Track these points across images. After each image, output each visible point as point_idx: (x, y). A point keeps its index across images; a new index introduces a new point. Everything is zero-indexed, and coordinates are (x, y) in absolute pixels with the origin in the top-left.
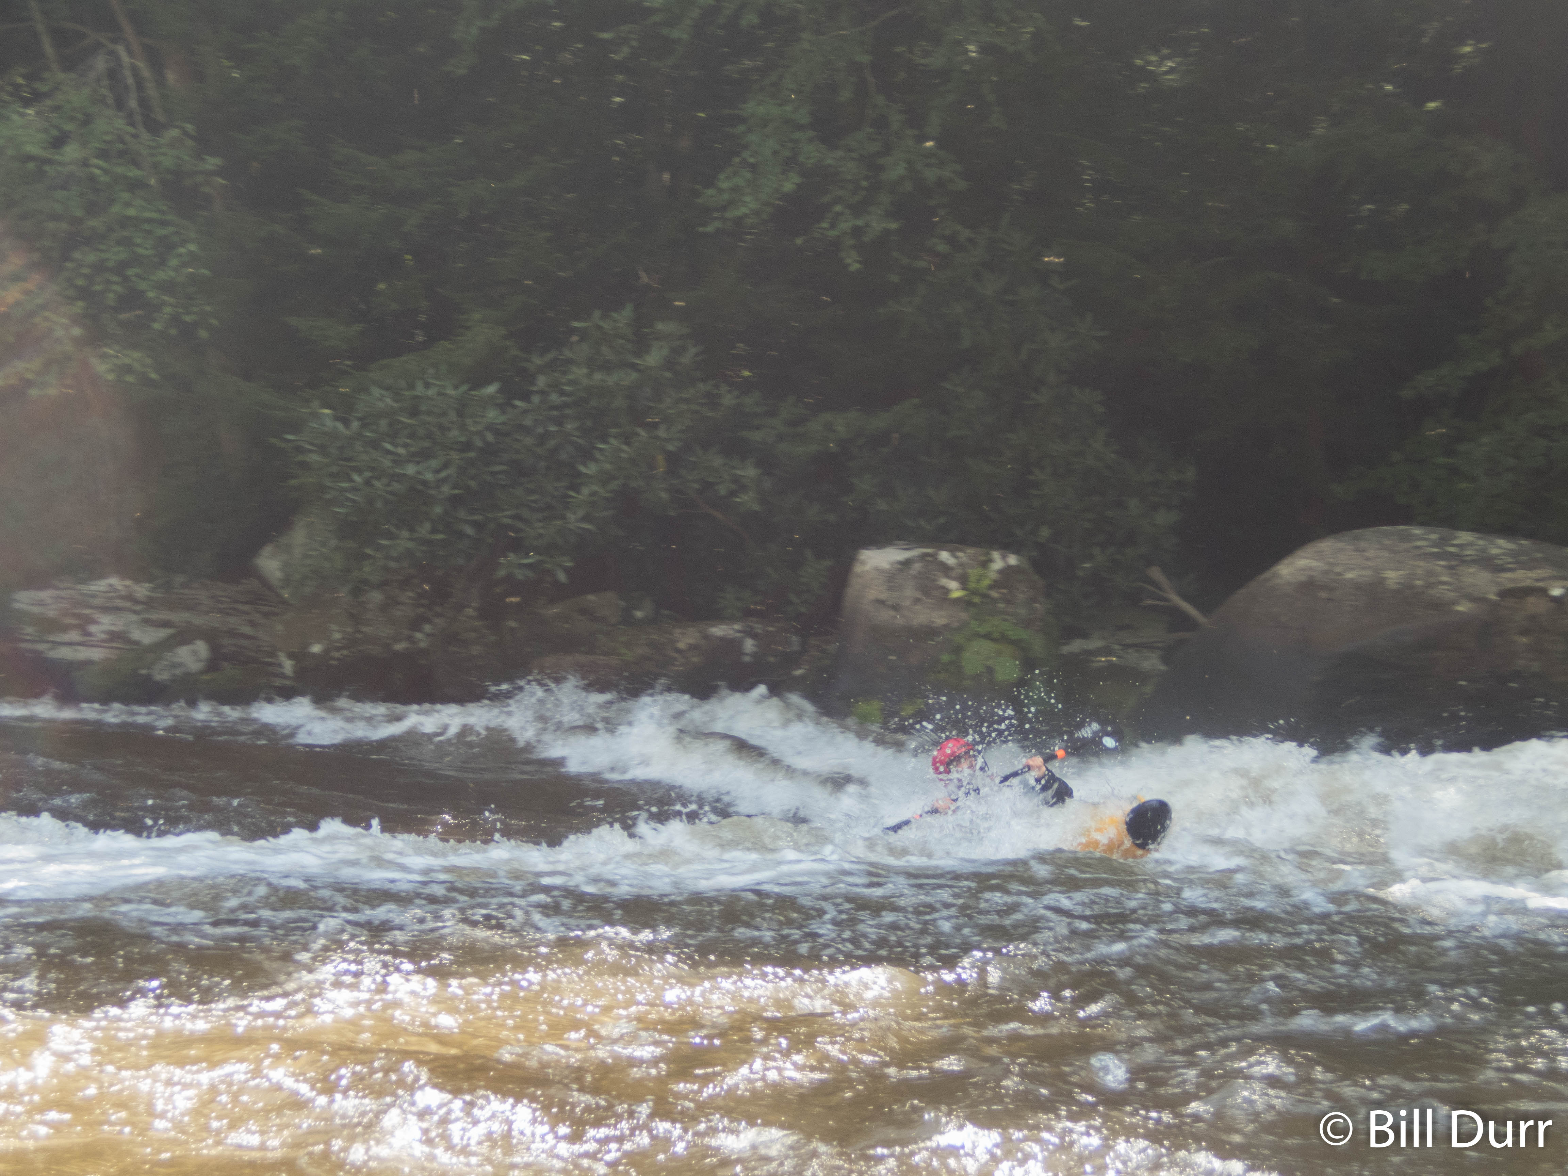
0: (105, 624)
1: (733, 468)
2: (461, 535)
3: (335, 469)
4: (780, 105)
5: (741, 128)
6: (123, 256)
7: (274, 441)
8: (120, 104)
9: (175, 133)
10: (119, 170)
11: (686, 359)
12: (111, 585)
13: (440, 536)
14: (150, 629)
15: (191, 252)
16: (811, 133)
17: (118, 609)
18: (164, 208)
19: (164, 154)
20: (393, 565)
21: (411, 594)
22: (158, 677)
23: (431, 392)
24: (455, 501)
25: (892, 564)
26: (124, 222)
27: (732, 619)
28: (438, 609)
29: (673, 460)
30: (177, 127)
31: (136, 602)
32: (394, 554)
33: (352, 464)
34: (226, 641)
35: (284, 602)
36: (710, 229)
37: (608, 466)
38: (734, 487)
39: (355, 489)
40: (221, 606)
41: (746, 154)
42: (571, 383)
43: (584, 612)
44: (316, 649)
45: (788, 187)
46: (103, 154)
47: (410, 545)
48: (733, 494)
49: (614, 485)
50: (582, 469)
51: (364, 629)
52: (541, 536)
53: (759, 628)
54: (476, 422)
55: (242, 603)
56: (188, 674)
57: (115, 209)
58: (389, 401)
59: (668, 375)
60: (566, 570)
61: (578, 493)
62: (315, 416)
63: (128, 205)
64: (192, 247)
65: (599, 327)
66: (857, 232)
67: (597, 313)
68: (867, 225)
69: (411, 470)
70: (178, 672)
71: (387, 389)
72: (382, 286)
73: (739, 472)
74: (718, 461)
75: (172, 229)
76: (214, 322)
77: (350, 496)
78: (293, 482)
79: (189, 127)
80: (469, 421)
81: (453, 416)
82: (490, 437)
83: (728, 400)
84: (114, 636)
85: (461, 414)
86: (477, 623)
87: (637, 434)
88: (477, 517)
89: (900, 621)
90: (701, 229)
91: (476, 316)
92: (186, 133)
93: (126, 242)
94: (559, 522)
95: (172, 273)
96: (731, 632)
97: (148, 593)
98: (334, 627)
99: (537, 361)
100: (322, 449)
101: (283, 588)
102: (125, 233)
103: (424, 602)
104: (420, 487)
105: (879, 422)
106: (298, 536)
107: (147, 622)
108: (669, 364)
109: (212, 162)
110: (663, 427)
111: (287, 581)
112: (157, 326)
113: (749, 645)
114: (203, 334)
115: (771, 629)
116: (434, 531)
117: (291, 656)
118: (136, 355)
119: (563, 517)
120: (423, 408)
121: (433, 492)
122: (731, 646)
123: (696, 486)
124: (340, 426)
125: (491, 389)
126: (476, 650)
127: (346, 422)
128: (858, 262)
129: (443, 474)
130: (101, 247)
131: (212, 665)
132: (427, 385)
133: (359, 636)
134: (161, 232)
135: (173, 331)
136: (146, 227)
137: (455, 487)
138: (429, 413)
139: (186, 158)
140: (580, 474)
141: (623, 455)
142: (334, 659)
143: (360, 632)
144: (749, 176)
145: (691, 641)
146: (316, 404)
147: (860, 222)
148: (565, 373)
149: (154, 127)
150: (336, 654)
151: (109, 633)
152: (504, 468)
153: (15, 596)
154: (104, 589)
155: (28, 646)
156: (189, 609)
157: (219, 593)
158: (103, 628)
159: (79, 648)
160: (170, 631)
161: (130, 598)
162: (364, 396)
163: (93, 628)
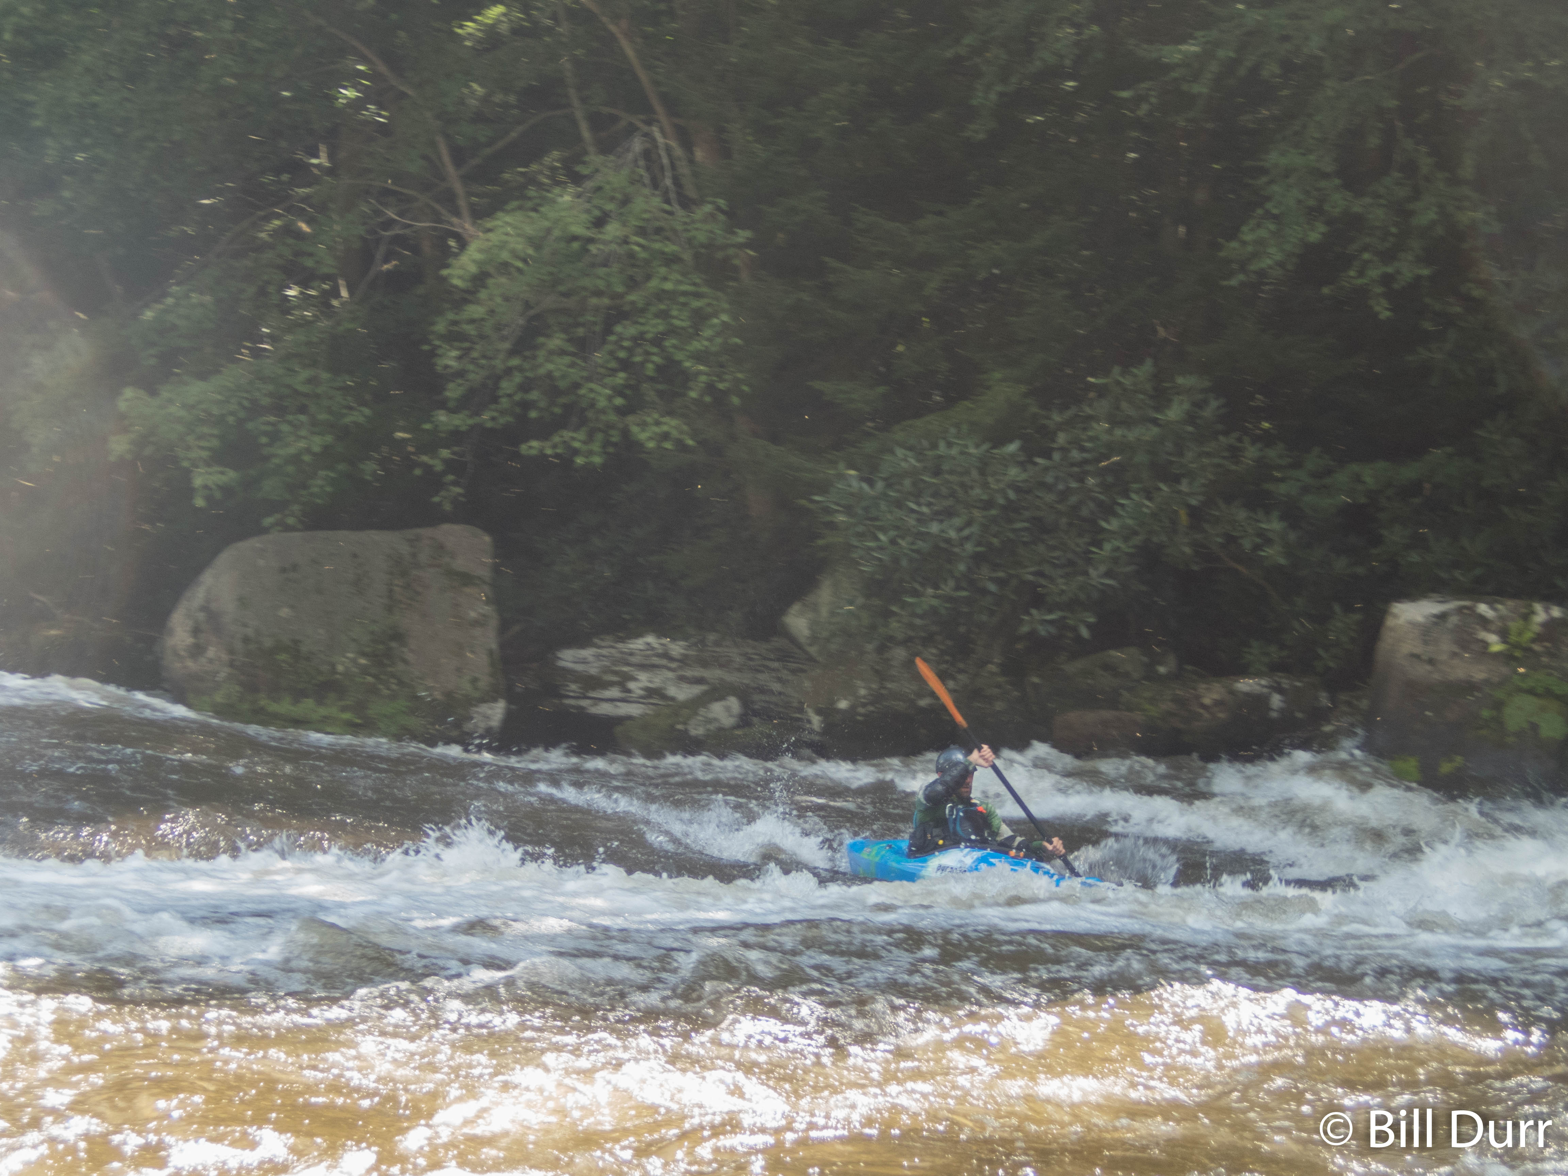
0: (643, 680)
1: (1259, 521)
2: (984, 592)
3: (860, 529)
4: (1304, 155)
5: (1264, 179)
6: (661, 328)
7: (803, 502)
8: (655, 184)
9: (708, 208)
10: (657, 246)
11: (1208, 413)
12: (648, 644)
13: (964, 594)
14: (685, 686)
15: (724, 322)
16: (1337, 181)
17: (654, 667)
18: (698, 281)
19: (697, 229)
20: (918, 622)
21: (934, 651)
22: (693, 732)
23: (954, 451)
24: (978, 559)
25: (1426, 617)
26: (660, 295)
27: (1258, 674)
28: (961, 666)
29: (1195, 514)
30: (710, 203)
31: (671, 659)
32: (919, 611)
33: (877, 523)
34: (756, 697)
35: (811, 659)
36: (1234, 282)
37: (1130, 522)
38: (1258, 540)
39: (881, 548)
40: (751, 663)
41: (1269, 206)
42: (1091, 439)
43: (1108, 667)
44: (843, 705)
45: (1314, 237)
46: (642, 231)
47: (935, 602)
48: (1257, 547)
49: (1137, 540)
50: (1104, 524)
51: (889, 685)
52: (1063, 591)
53: (1285, 683)
54: (998, 481)
55: (771, 660)
56: (721, 729)
57: (654, 283)
58: (913, 461)
59: (1190, 429)
60: (1089, 626)
61: (1101, 549)
62: (841, 477)
63: (665, 279)
64: (725, 318)
65: (1119, 383)
66: (1387, 280)
67: (1117, 370)
68: (1398, 272)
69: (934, 528)
70: (712, 727)
71: (911, 449)
72: (900, 348)
73: (1263, 526)
74: (1242, 515)
75: (706, 301)
76: (745, 388)
77: (875, 554)
78: (820, 542)
79: (722, 202)
80: (990, 479)
81: (975, 474)
82: (1012, 495)
83: (1252, 452)
84: (651, 692)
85: (982, 472)
86: (1001, 679)
87: (1160, 489)
88: (1001, 574)
89: (1436, 676)
90: (1225, 283)
91: (997, 375)
92: (719, 209)
93: (664, 315)
94: (1080, 578)
95: (706, 343)
96: (1258, 688)
97: (682, 651)
98: (859, 683)
99: (1057, 418)
100: (848, 510)
101: (810, 645)
102: (663, 307)
103: (947, 658)
104: (943, 545)
105: (1409, 472)
106: (825, 595)
107: (682, 679)
108: (1191, 418)
109: (743, 235)
110: (1185, 482)
111: (814, 639)
112: (693, 394)
113: (1276, 701)
114: (736, 400)
115: (1298, 684)
116: (958, 588)
117: (819, 712)
118: (674, 422)
119: (1086, 573)
120: (945, 467)
121: (956, 550)
122: (1259, 702)
123: (1219, 540)
124: (865, 486)
125: (1013, 447)
126: (999, 706)
127: (871, 482)
128: (1387, 309)
129: (966, 532)
130: (641, 320)
131: (744, 721)
132: (950, 445)
133: (883, 692)
134: (696, 304)
135: (708, 399)
136: (682, 299)
137: (979, 544)
138: (951, 472)
139: (718, 232)
140: (1103, 530)
141: (1145, 510)
142: (860, 715)
143: (885, 688)
144: (1272, 227)
145: (1215, 696)
146: (841, 466)
147: (1390, 270)
148: (1085, 429)
149: (686, 203)
150: (861, 710)
151: (647, 689)
152: (1026, 525)
153: (560, 655)
154: (641, 647)
155: (572, 702)
156: (721, 666)
157: (750, 651)
158: (641, 685)
159: (619, 704)
160: (704, 688)
161: (666, 655)
162: (888, 457)
163: (632, 685)
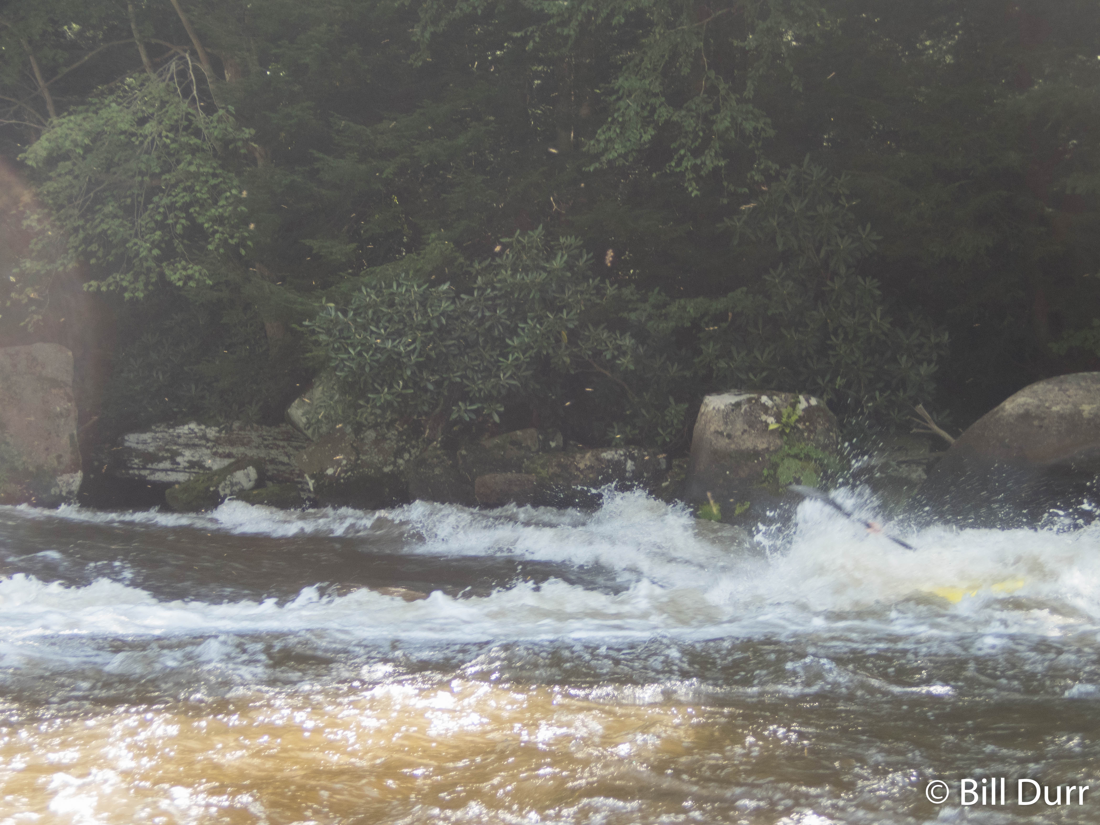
0: (188, 455)
1: (616, 339)
2: (426, 390)
3: (336, 345)
4: (640, 80)
5: (614, 97)
6: (187, 199)
7: (296, 326)
8: (186, 94)
9: (222, 112)
10: (184, 139)
11: (581, 263)
12: (191, 429)
13: (410, 391)
14: (218, 459)
15: (234, 195)
16: (663, 99)
17: (195, 446)
18: (216, 165)
19: (215, 127)
20: (379, 412)
21: (395, 432)
22: (222, 493)
23: (404, 289)
24: (420, 366)
25: (726, 405)
26: (190, 175)
27: (617, 447)
28: (413, 443)
29: (573, 334)
30: (223, 108)
31: (208, 440)
32: (379, 404)
33: (349, 341)
34: (270, 467)
35: (308, 439)
36: (591, 169)
37: (527, 340)
38: (616, 353)
39: (351, 359)
40: (266, 442)
41: (616, 115)
42: (499, 281)
43: (513, 443)
44: (330, 471)
45: (647, 138)
46: (172, 129)
47: (389, 397)
48: (614, 357)
49: (531, 353)
50: (509, 342)
51: (363, 457)
52: (481, 389)
53: (636, 453)
54: (434, 311)
55: (280, 440)
56: (241, 490)
57: (182, 167)
58: (374, 297)
59: (569, 274)
60: (499, 414)
61: (507, 359)
62: (324, 308)
63: (190, 163)
64: (234, 192)
65: (519, 242)
66: (696, 169)
67: (518, 232)
68: (704, 163)
69: (389, 345)
70: (234, 489)
71: (372, 288)
73: (620, 342)
74: (605, 335)
75: (221, 179)
76: (250, 243)
77: (347, 364)
78: (308, 355)
79: (231, 108)
80: (429, 310)
81: (418, 306)
82: (444, 321)
83: (611, 290)
84: (191, 465)
85: (423, 304)
86: (440, 452)
87: (547, 317)
88: (437, 377)
89: (733, 446)
90: (586, 169)
91: (433, 235)
92: (229, 113)
93: (190, 189)
94: (493, 380)
95: (221, 210)
96: (617, 456)
97: (215, 434)
98: (341, 456)
99: (477, 266)
100: (329, 332)
101: (307, 429)
102: (189, 184)
103: (404, 437)
104: (395, 357)
105: (719, 304)
106: (318, 392)
107: (215, 454)
108: (569, 266)
109: (248, 132)
110: (565, 311)
111: (309, 424)
112: (211, 247)
113: (629, 465)
114: (243, 252)
115: (645, 453)
116: (406, 387)
117: (312, 477)
118: (197, 268)
119: (497, 377)
120: (397, 300)
121: (404, 360)
122: (617, 466)
123: (590, 352)
124: (340, 314)
125: (445, 287)
126: (437, 471)
127: (345, 313)
128: (697, 190)
129: (412, 347)
130: (173, 193)
131: (259, 483)
132: (400, 285)
133: (359, 462)
134: (213, 181)
135: (222, 251)
136: (203, 178)
137: (420, 356)
138: (402, 304)
139: (230, 129)
140: (508, 346)
141: (537, 331)
142: (342, 478)
143: (360, 459)
144: (618, 130)
145: (588, 463)
146: (324, 300)
147: (698, 161)
148: (496, 275)
149: (209, 109)
150: (342, 475)
151: (189, 462)
152: (453, 342)
153: (126, 438)
154: (187, 432)
155: (136, 472)
156: (243, 445)
157: (265, 433)
158: (186, 459)
159: (169, 473)
160: (232, 460)
161: (204, 437)
162: (356, 294)
163: (179, 459)
